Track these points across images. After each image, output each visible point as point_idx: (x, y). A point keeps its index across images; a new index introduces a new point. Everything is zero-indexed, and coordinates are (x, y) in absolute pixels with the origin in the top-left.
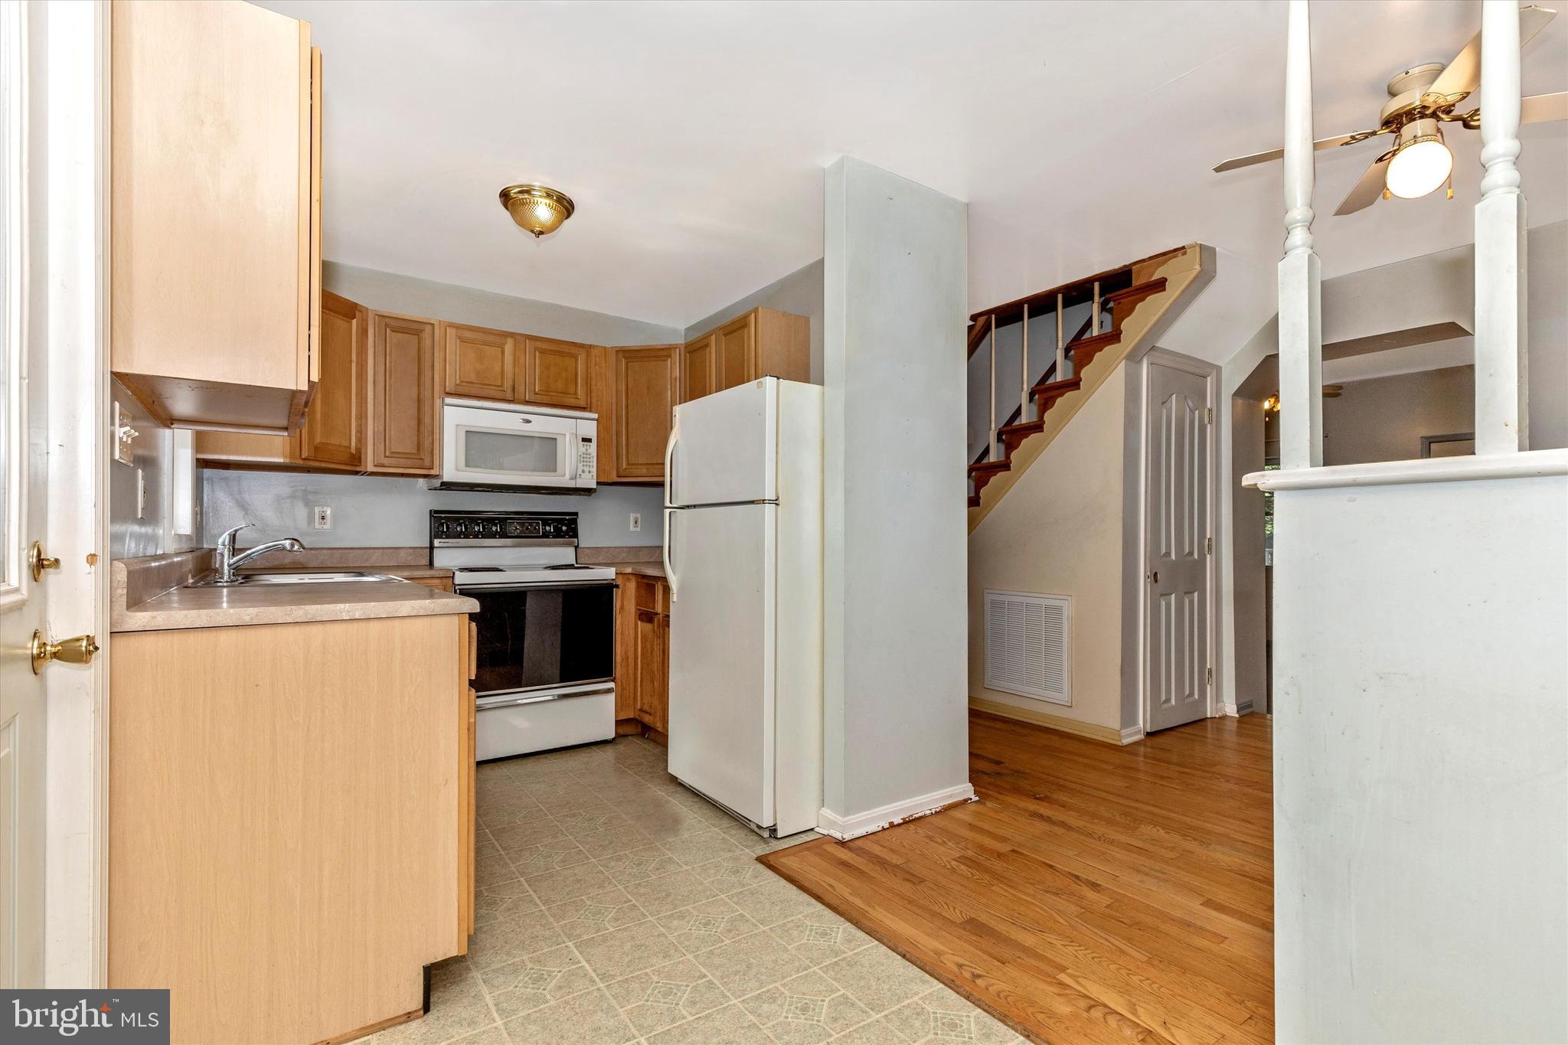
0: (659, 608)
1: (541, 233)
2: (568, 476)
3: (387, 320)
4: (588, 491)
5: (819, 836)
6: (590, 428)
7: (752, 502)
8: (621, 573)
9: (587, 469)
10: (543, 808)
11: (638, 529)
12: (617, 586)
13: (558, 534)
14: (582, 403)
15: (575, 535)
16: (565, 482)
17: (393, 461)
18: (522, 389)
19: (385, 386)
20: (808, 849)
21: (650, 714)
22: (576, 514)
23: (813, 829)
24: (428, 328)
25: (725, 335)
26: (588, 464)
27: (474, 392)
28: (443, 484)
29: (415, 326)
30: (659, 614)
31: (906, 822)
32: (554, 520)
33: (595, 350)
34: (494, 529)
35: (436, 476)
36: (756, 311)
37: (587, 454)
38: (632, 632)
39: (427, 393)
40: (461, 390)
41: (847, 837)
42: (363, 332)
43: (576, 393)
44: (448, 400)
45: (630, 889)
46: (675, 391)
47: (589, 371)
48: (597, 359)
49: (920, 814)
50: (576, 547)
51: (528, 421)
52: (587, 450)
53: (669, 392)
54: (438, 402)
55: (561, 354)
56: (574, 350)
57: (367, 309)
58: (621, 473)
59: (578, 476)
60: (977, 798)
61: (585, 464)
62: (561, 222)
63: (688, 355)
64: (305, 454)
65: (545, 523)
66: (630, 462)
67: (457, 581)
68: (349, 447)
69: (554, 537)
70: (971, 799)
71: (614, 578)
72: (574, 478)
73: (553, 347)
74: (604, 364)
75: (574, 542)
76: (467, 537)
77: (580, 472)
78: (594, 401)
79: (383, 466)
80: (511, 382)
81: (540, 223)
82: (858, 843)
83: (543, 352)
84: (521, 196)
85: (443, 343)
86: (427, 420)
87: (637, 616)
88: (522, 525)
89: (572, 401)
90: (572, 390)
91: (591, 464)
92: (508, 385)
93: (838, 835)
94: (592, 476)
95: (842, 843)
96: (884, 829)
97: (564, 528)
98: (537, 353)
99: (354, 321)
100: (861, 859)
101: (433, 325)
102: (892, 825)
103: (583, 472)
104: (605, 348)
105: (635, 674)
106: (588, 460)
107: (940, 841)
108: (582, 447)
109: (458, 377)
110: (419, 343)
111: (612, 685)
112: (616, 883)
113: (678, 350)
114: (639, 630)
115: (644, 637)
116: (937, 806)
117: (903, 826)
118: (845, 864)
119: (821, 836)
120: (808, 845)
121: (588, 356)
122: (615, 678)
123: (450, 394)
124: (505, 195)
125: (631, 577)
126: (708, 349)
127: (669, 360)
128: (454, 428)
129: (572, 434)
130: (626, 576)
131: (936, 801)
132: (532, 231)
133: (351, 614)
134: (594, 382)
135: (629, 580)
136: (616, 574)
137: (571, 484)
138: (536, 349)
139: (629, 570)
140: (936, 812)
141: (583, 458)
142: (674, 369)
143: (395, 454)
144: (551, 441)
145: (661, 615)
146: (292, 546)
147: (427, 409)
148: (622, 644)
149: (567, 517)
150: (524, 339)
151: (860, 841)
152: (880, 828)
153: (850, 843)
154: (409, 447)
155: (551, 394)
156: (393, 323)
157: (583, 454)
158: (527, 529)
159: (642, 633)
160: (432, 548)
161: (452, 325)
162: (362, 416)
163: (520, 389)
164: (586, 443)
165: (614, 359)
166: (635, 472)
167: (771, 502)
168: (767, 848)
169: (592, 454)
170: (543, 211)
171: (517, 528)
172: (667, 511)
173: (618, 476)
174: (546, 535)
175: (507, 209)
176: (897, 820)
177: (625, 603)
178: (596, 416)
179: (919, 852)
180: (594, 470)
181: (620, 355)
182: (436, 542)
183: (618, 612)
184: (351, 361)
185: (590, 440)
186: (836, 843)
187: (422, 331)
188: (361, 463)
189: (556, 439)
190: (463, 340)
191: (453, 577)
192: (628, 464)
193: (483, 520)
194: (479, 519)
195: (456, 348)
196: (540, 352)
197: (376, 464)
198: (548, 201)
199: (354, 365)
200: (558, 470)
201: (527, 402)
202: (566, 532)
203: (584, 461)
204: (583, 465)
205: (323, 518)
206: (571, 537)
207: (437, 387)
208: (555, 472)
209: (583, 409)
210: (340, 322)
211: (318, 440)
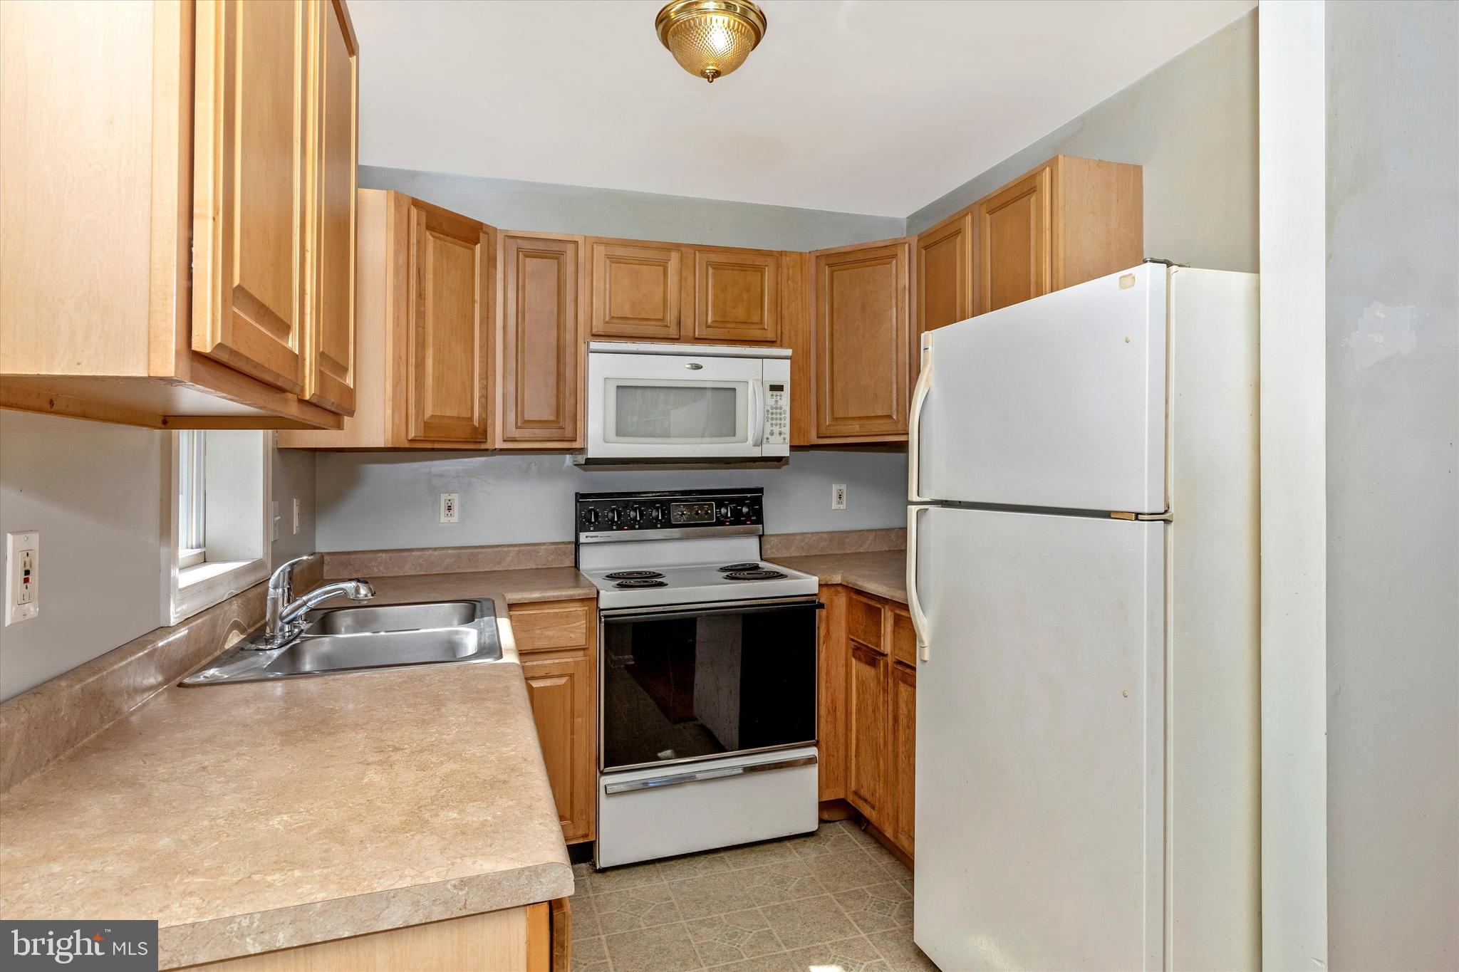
0: (887, 645)
1: (716, 75)
2: (750, 441)
3: (519, 241)
4: (777, 462)
6: (781, 371)
7: (1106, 514)
8: (827, 585)
9: (776, 430)
11: (843, 507)
12: (821, 606)
13: (737, 519)
14: (770, 335)
15: (760, 521)
16: (747, 449)
17: (526, 433)
18: (690, 321)
19: (517, 332)
21: (873, 808)
22: (761, 490)
24: (570, 250)
25: (991, 212)
26: (778, 422)
27: (629, 329)
28: (588, 460)
29: (554, 247)
30: (885, 655)
32: (732, 501)
33: (788, 259)
34: (654, 514)
35: (582, 450)
36: (1052, 163)
37: (776, 408)
38: (842, 670)
39: (569, 337)
40: (613, 329)
42: (490, 261)
43: (761, 322)
44: (595, 345)
46: (903, 308)
47: (779, 288)
48: (791, 270)
50: (760, 537)
51: (698, 367)
52: (776, 401)
53: (894, 310)
54: (582, 347)
55: (741, 267)
56: (759, 261)
57: (495, 229)
58: (824, 431)
59: (765, 441)
61: (774, 422)
62: (747, 51)
63: (923, 251)
64: (412, 435)
65: (720, 504)
66: (836, 416)
67: (603, 604)
68: (471, 419)
69: (732, 523)
71: (817, 592)
72: (759, 443)
73: (733, 259)
74: (799, 276)
75: (757, 530)
76: (620, 528)
77: (767, 435)
78: (786, 331)
79: (514, 440)
80: (676, 313)
81: (715, 60)
83: (718, 267)
84: (686, 16)
85: (588, 267)
86: (569, 373)
87: (850, 651)
88: (690, 508)
89: (756, 333)
90: (756, 318)
91: (783, 422)
92: (671, 317)
94: (784, 439)
97: (745, 510)
98: (710, 270)
99: (479, 247)
101: (576, 243)
103: (772, 434)
104: (801, 254)
105: (847, 737)
106: (778, 416)
108: (771, 399)
109: (607, 313)
110: (559, 270)
111: (812, 752)
113: (907, 246)
114: (854, 672)
115: (862, 684)
121: (778, 268)
122: (818, 742)
123: (596, 336)
124: (662, 21)
125: (839, 589)
126: (959, 239)
127: (894, 262)
128: (601, 381)
129: (757, 380)
130: (833, 589)
132: (703, 74)
134: (785, 304)
135: (837, 593)
136: (818, 584)
137: (756, 453)
138: (708, 264)
139: (837, 579)
141: (772, 414)
142: (903, 274)
143: (528, 423)
144: (727, 394)
145: (890, 660)
146: (357, 591)
147: (569, 359)
148: (827, 689)
149: (749, 495)
150: (692, 251)
154: (548, 415)
155: (729, 325)
156: (527, 245)
157: (772, 408)
158: (697, 513)
159: (857, 677)
160: (577, 544)
161: (599, 241)
162: (487, 375)
163: (688, 322)
164: (775, 393)
165: (813, 269)
166: (842, 428)
167: (1154, 516)
169: (784, 408)
170: (719, 37)
171: (683, 514)
172: (913, 510)
173: (818, 437)
174: (720, 523)
175: (667, 44)
177: (831, 628)
178: (789, 352)
180: (787, 430)
181: (823, 262)
182: (583, 537)
183: (821, 641)
184: (473, 301)
185: (779, 388)
187: (562, 253)
188: (486, 439)
189: (735, 389)
190: (613, 259)
191: (597, 598)
192: (835, 419)
193: (641, 503)
194: (635, 502)
195: (605, 272)
196: (713, 268)
197: (505, 438)
198: (727, 19)
199: (477, 306)
200: (738, 432)
201: (696, 339)
202: (748, 516)
203: (772, 419)
204: (772, 424)
205: (449, 508)
206: (753, 522)
207: (581, 329)
208: (735, 435)
209: (771, 343)
210: (459, 250)
211: (429, 412)
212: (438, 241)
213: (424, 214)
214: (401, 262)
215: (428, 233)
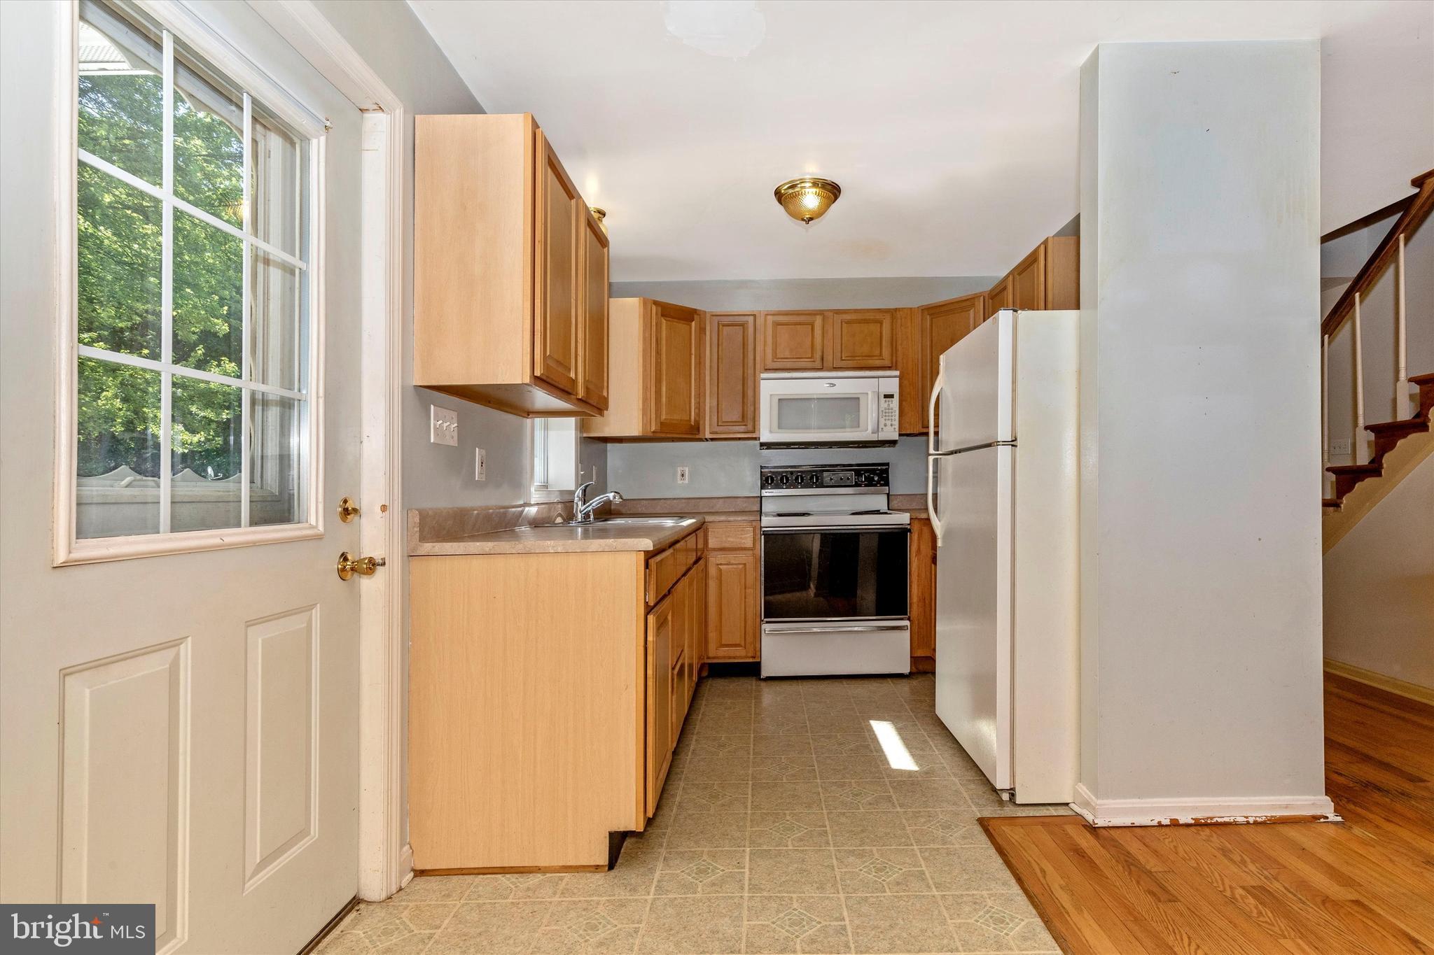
1: (811, 219)
2: (870, 430)
3: (719, 318)
4: (890, 443)
5: (1070, 813)
8: (914, 519)
9: (889, 423)
10: (808, 726)
12: (911, 531)
13: (870, 483)
14: (887, 364)
15: (887, 484)
16: (865, 435)
17: (723, 428)
19: (718, 371)
20: (1043, 824)
22: (886, 464)
23: (1067, 804)
24: (751, 319)
26: (890, 418)
27: (789, 365)
28: (762, 445)
29: (742, 319)
31: (1198, 824)
32: (866, 471)
33: (901, 313)
34: (811, 480)
35: (756, 439)
36: (1045, 242)
37: (889, 409)
38: (928, 575)
39: (750, 371)
40: (775, 364)
41: (1100, 822)
42: (702, 330)
43: (881, 355)
44: (764, 375)
45: (831, 816)
47: (894, 333)
48: (903, 320)
49: (1227, 820)
50: (888, 495)
51: (834, 385)
52: (887, 405)
54: (759, 378)
55: (866, 321)
56: (879, 316)
57: (705, 312)
58: (926, 424)
59: (880, 430)
60: (1339, 819)
61: (887, 418)
62: (828, 206)
63: (991, 301)
64: (653, 429)
65: (858, 473)
67: (764, 525)
68: (690, 420)
69: (866, 486)
70: (1327, 818)
71: (908, 523)
72: (876, 431)
73: (858, 316)
74: (909, 324)
75: (886, 490)
76: (788, 488)
77: (882, 425)
78: (900, 359)
79: (717, 433)
80: (820, 354)
81: (809, 211)
82: (1112, 832)
83: (849, 323)
84: (791, 191)
85: (763, 330)
86: (750, 393)
87: (931, 560)
88: (837, 476)
89: (877, 362)
91: (894, 418)
92: (818, 356)
93: (1090, 818)
94: (891, 428)
95: (1093, 829)
96: (1160, 825)
97: (877, 478)
98: (842, 324)
99: (693, 323)
100: (1103, 851)
101: (754, 315)
102: (1175, 824)
103: (885, 425)
104: (911, 308)
105: (931, 615)
106: (890, 414)
107: (1237, 858)
108: (884, 403)
109: (775, 355)
110: (744, 332)
111: (905, 623)
112: (824, 807)
113: (982, 298)
114: (933, 573)
116: (1261, 815)
117: (1193, 829)
118: (1079, 853)
119: (1074, 814)
120: (1047, 820)
121: (893, 319)
122: (909, 617)
123: (767, 370)
124: (779, 195)
126: (1006, 292)
127: (973, 309)
128: (769, 396)
129: (874, 392)
130: (922, 522)
131: (1259, 808)
132: (803, 220)
133: (555, 548)
134: (899, 342)
135: (925, 524)
136: (911, 519)
137: (874, 438)
138: (841, 321)
139: (924, 516)
140: (1256, 823)
141: (884, 413)
142: (978, 317)
143: (724, 423)
144: (852, 403)
146: (614, 497)
147: (750, 383)
149: (879, 468)
150: (829, 314)
151: (1119, 831)
152: (1155, 823)
153: (1104, 831)
154: (737, 417)
155: (857, 358)
156: (724, 319)
157: (885, 409)
158: (841, 479)
160: (761, 497)
161: (768, 313)
162: (700, 395)
163: (829, 358)
164: (887, 399)
165: (919, 317)
167: (1006, 443)
168: (999, 812)
169: (894, 409)
170: (811, 200)
171: (831, 479)
172: (932, 458)
173: (923, 428)
174: (857, 485)
175: (781, 204)
176: (1185, 819)
178: (898, 373)
179: (1195, 865)
180: (896, 423)
181: (926, 312)
182: (765, 493)
184: (691, 354)
185: (889, 396)
186: (1085, 826)
187: (746, 322)
188: (700, 431)
189: (859, 398)
190: (778, 323)
191: (760, 521)
193: (802, 472)
194: (796, 472)
195: (772, 331)
196: (845, 323)
197: (712, 432)
198: (814, 190)
199: (693, 357)
200: (861, 425)
201: (834, 368)
202: (878, 482)
203: (886, 416)
204: (885, 420)
205: (683, 475)
206: (882, 485)
207: (758, 366)
208: (859, 427)
209: (889, 368)
210: (681, 326)
211: (663, 417)
212: (669, 323)
213: (660, 309)
214: (647, 335)
215: (662, 318)
